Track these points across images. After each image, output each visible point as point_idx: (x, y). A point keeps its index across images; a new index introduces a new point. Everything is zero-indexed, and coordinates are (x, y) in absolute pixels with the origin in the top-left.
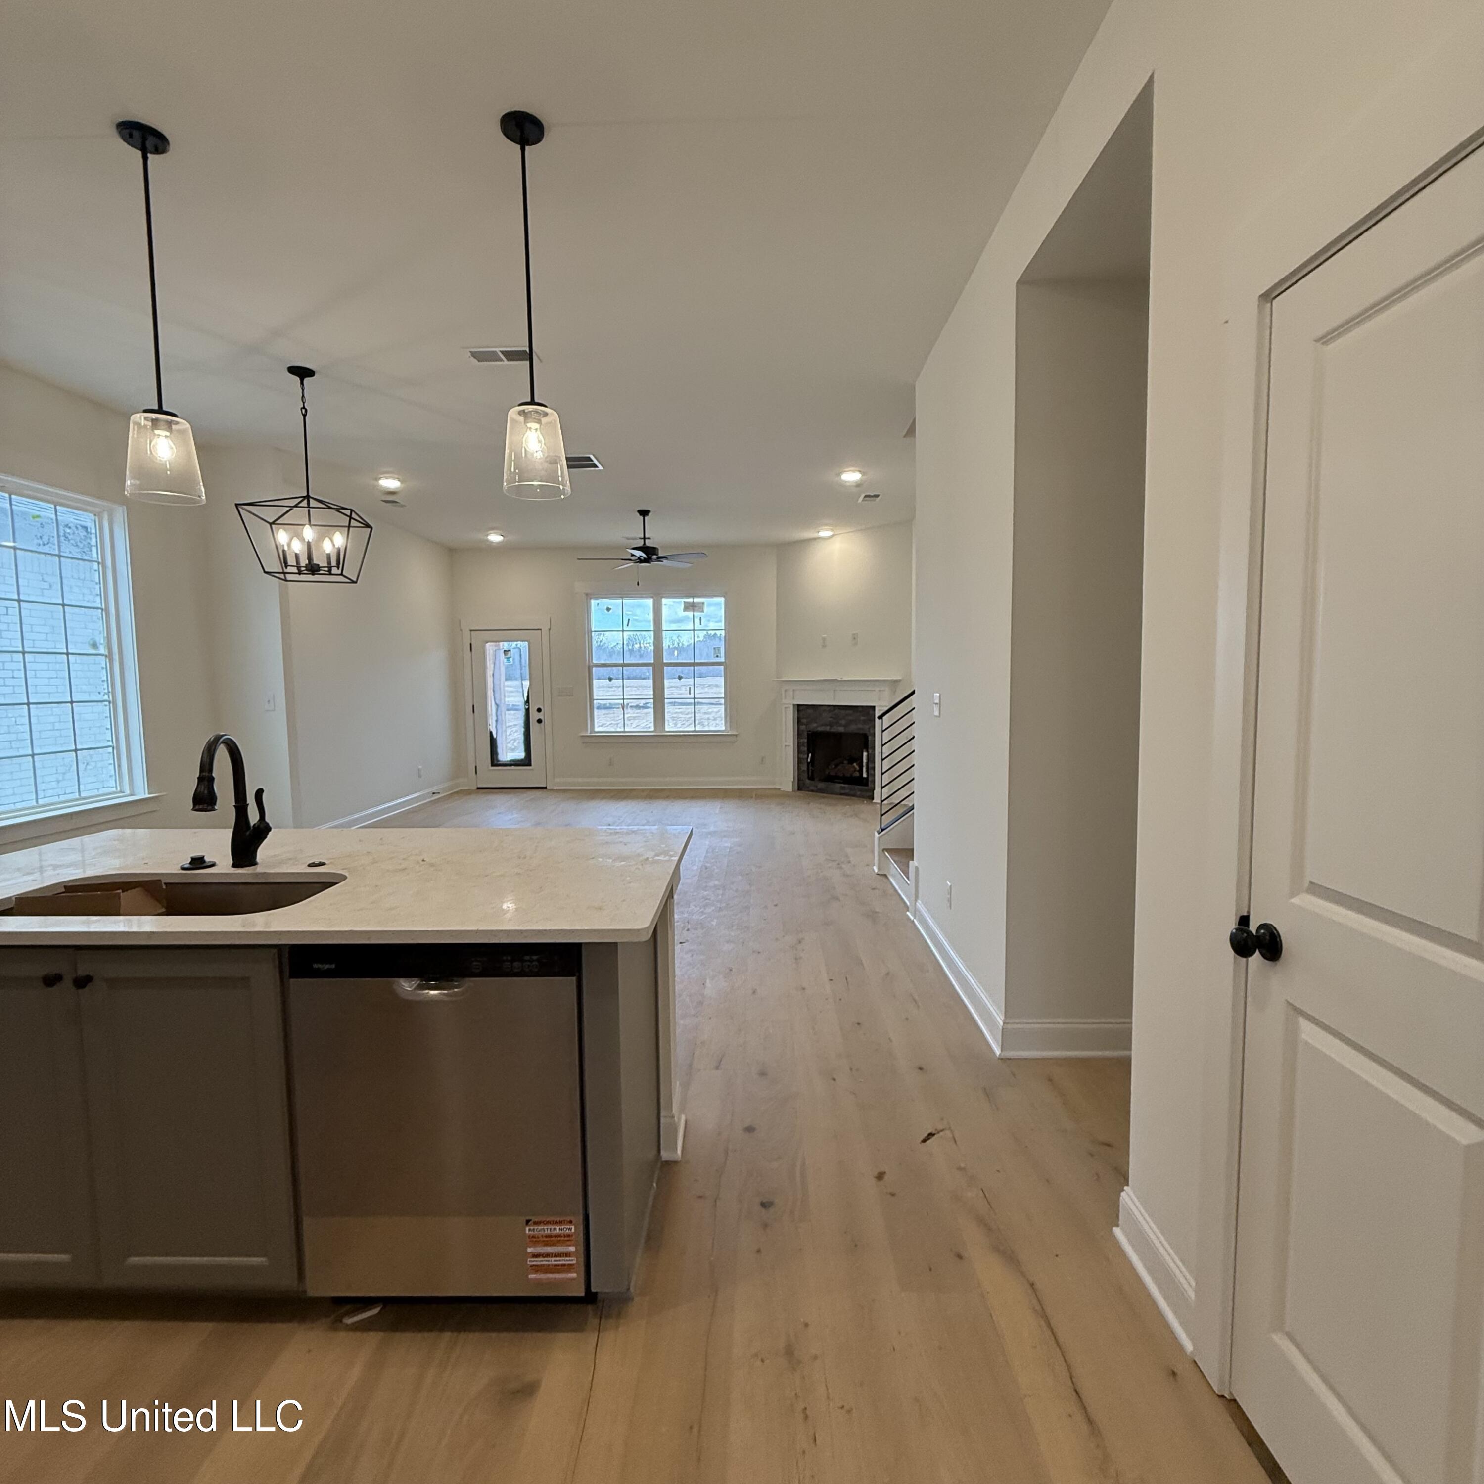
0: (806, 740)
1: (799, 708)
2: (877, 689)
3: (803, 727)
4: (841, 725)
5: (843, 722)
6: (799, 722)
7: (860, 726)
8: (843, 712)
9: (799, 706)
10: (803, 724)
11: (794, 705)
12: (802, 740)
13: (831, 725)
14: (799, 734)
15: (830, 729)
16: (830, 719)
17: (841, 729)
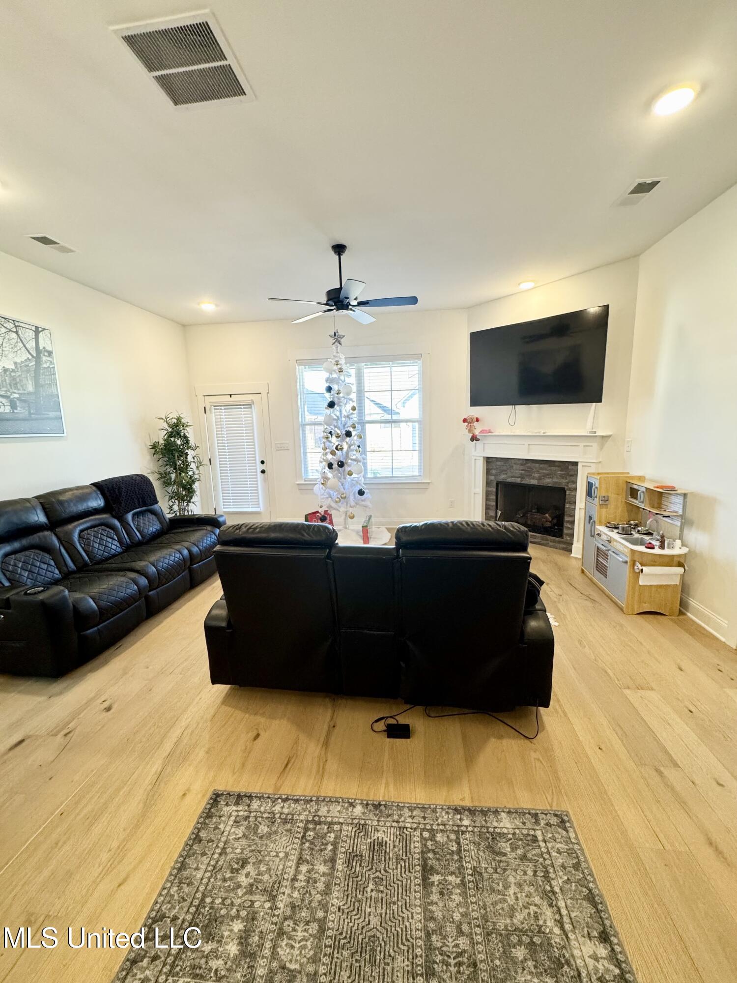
0: (494, 490)
1: (489, 460)
2: (582, 445)
3: (492, 478)
4: (534, 478)
5: (537, 475)
6: (488, 472)
7: (555, 480)
8: (537, 465)
9: (488, 458)
10: (492, 475)
11: (484, 457)
12: (490, 489)
13: (522, 477)
14: (488, 484)
15: (521, 481)
16: (521, 472)
17: (534, 482)
